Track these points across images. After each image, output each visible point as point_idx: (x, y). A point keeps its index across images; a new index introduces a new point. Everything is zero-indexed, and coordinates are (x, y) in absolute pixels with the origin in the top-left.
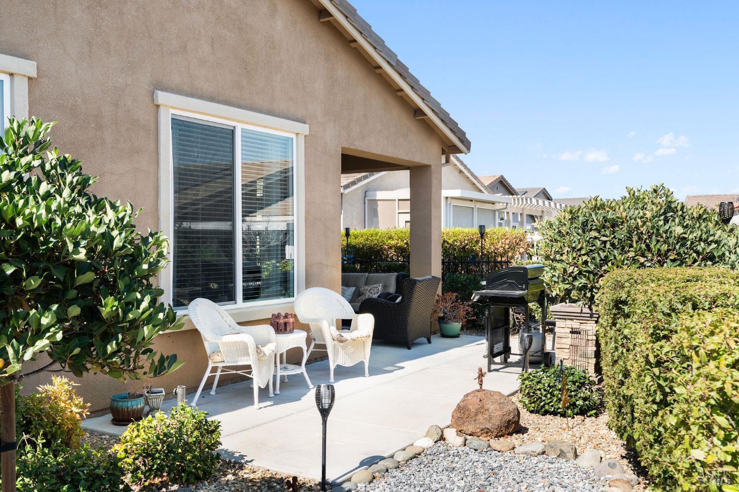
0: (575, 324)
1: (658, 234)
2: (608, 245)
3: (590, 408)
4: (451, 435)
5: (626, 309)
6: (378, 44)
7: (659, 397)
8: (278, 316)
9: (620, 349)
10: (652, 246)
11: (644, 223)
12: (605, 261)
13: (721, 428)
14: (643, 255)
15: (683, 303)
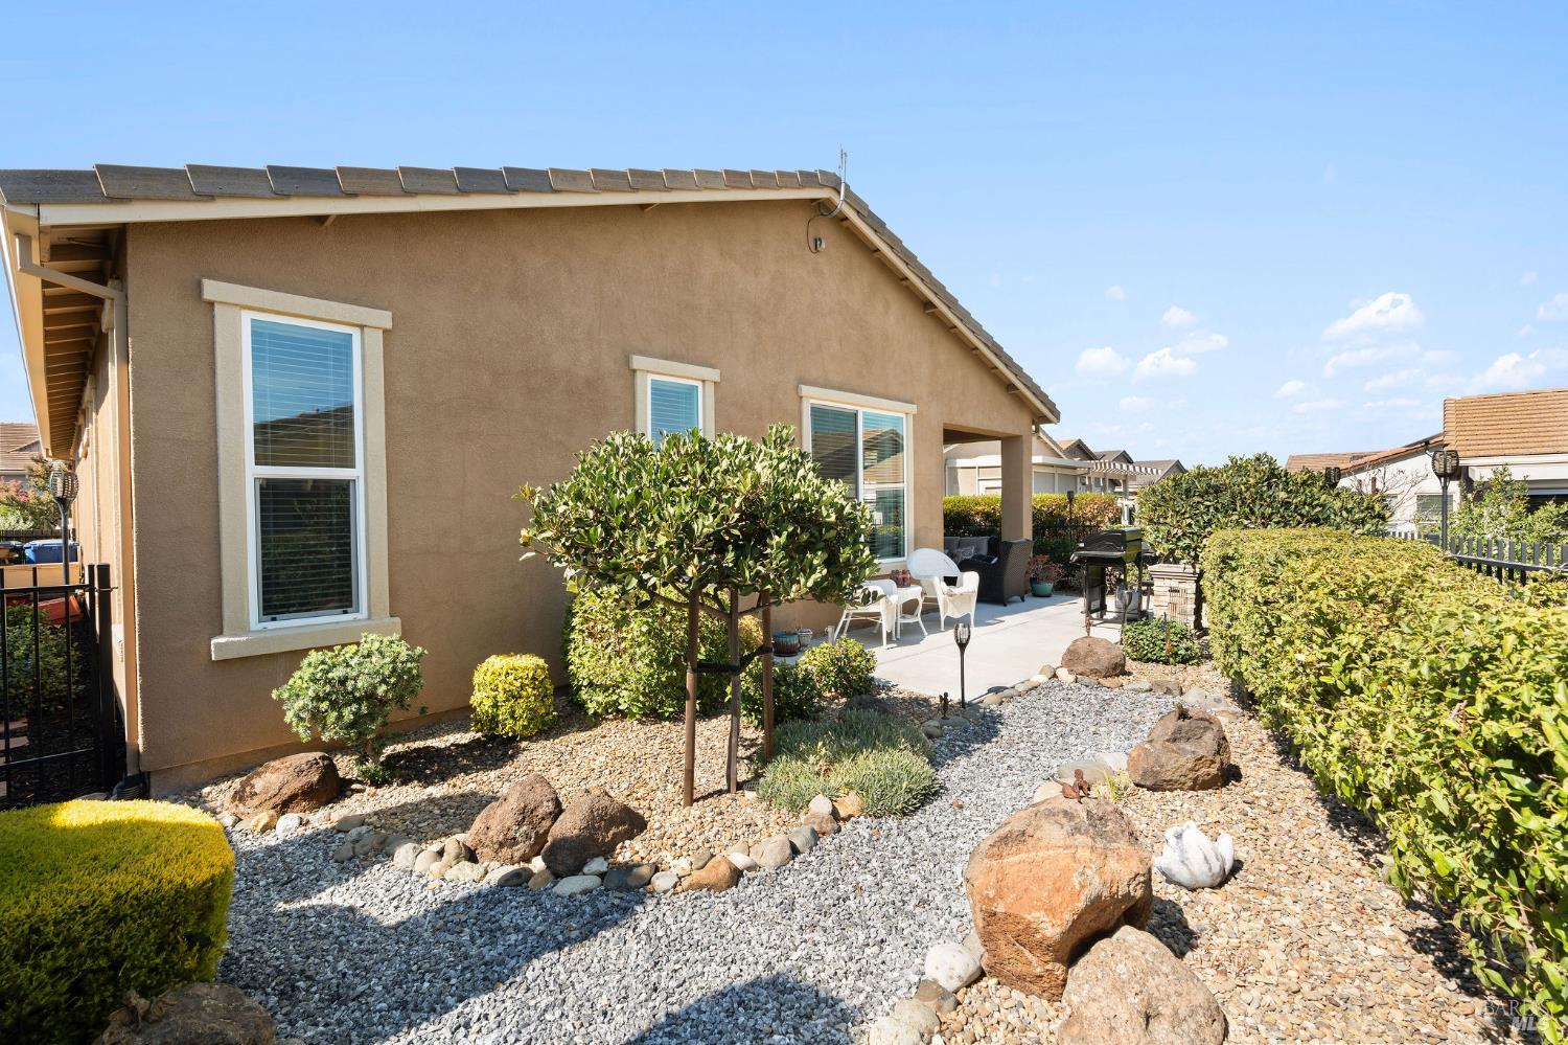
0: (1174, 584)
1: (1262, 499)
2: (1211, 510)
3: (1192, 658)
4: (1063, 673)
5: (1234, 564)
6: (976, 328)
7: (1266, 630)
8: (897, 572)
9: (1227, 598)
10: (1256, 510)
11: (1248, 489)
12: (1209, 523)
13: (1319, 636)
14: (1247, 518)
15: (1289, 555)
